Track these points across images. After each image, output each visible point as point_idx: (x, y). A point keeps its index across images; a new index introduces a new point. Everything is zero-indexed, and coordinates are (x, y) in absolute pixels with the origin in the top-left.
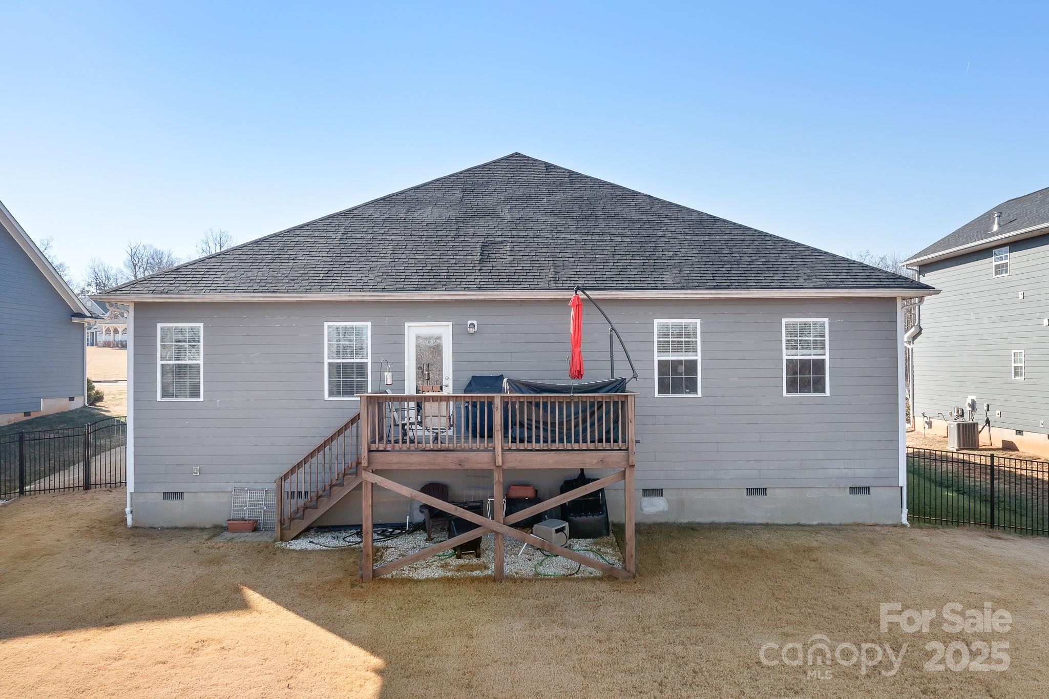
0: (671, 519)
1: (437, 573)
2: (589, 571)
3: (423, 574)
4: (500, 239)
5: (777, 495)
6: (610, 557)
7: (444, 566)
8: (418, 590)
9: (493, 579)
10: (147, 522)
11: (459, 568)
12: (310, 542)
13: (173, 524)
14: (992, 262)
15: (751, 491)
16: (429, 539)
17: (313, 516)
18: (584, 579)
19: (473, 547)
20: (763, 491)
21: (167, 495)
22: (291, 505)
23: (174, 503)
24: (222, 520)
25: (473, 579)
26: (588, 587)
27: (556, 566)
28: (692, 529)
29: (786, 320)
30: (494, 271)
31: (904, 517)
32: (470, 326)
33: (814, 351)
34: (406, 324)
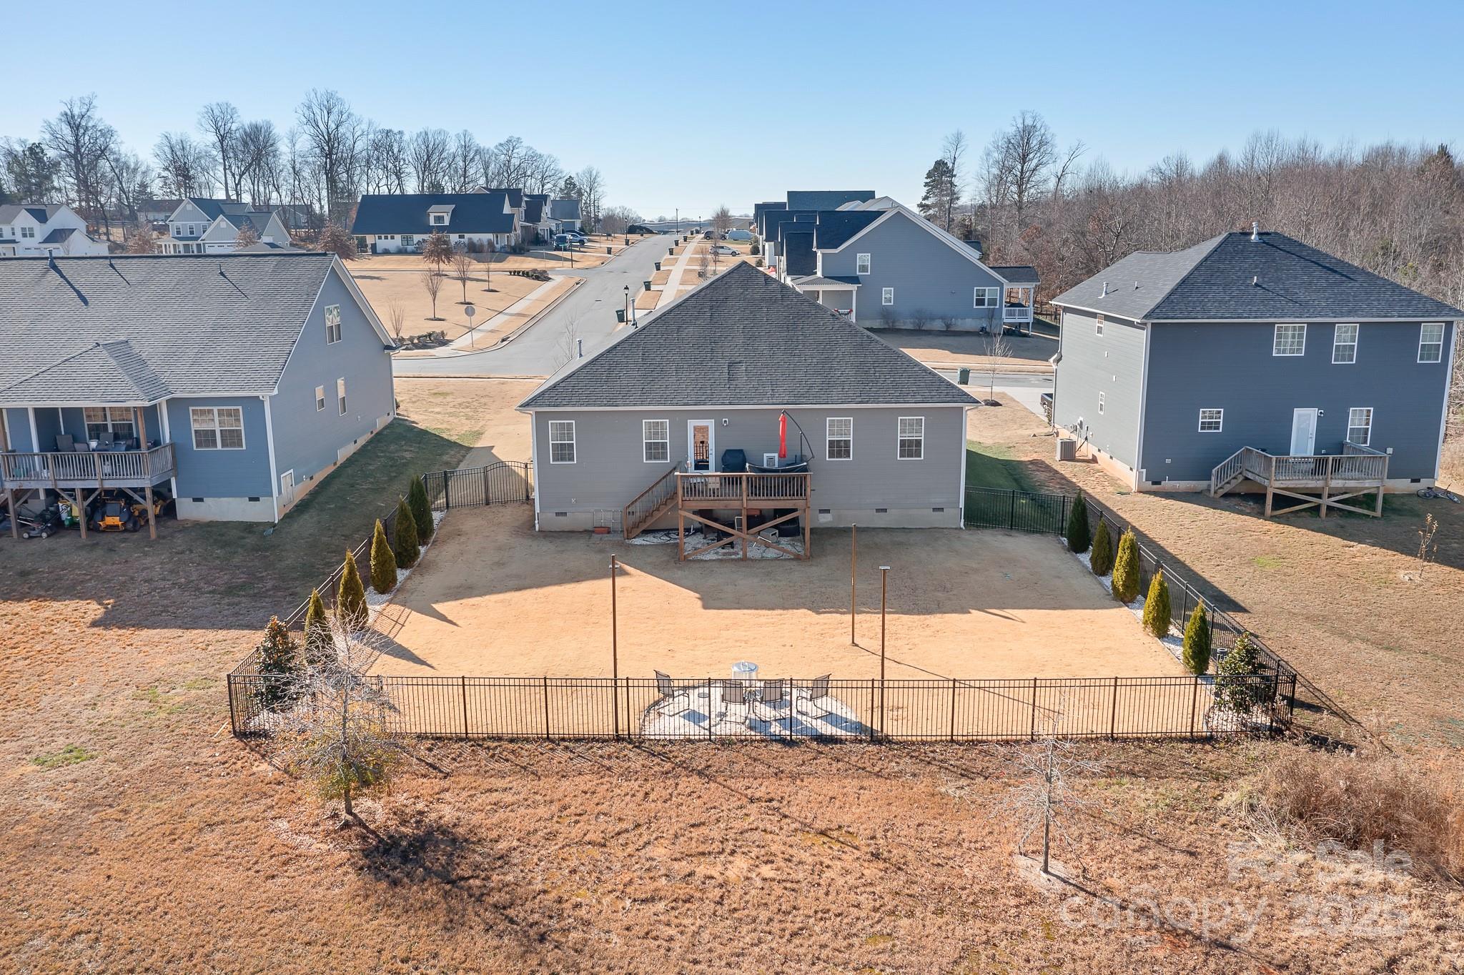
0: (834, 525)
1: (715, 557)
2: (787, 556)
3: (708, 557)
4: (738, 360)
5: (892, 512)
6: (799, 548)
7: (717, 553)
8: (707, 565)
9: (741, 560)
10: (546, 528)
11: (724, 554)
12: (645, 540)
13: (562, 530)
14: (1095, 323)
15: (878, 510)
16: (705, 538)
17: (645, 526)
18: (785, 560)
19: (731, 545)
20: (885, 510)
21: (557, 514)
22: (632, 519)
23: (560, 518)
24: (590, 527)
25: (732, 560)
26: (787, 563)
27: (771, 553)
28: (845, 531)
29: (900, 418)
30: (737, 389)
31: (962, 524)
32: (725, 422)
33: (915, 435)
34: (689, 421)
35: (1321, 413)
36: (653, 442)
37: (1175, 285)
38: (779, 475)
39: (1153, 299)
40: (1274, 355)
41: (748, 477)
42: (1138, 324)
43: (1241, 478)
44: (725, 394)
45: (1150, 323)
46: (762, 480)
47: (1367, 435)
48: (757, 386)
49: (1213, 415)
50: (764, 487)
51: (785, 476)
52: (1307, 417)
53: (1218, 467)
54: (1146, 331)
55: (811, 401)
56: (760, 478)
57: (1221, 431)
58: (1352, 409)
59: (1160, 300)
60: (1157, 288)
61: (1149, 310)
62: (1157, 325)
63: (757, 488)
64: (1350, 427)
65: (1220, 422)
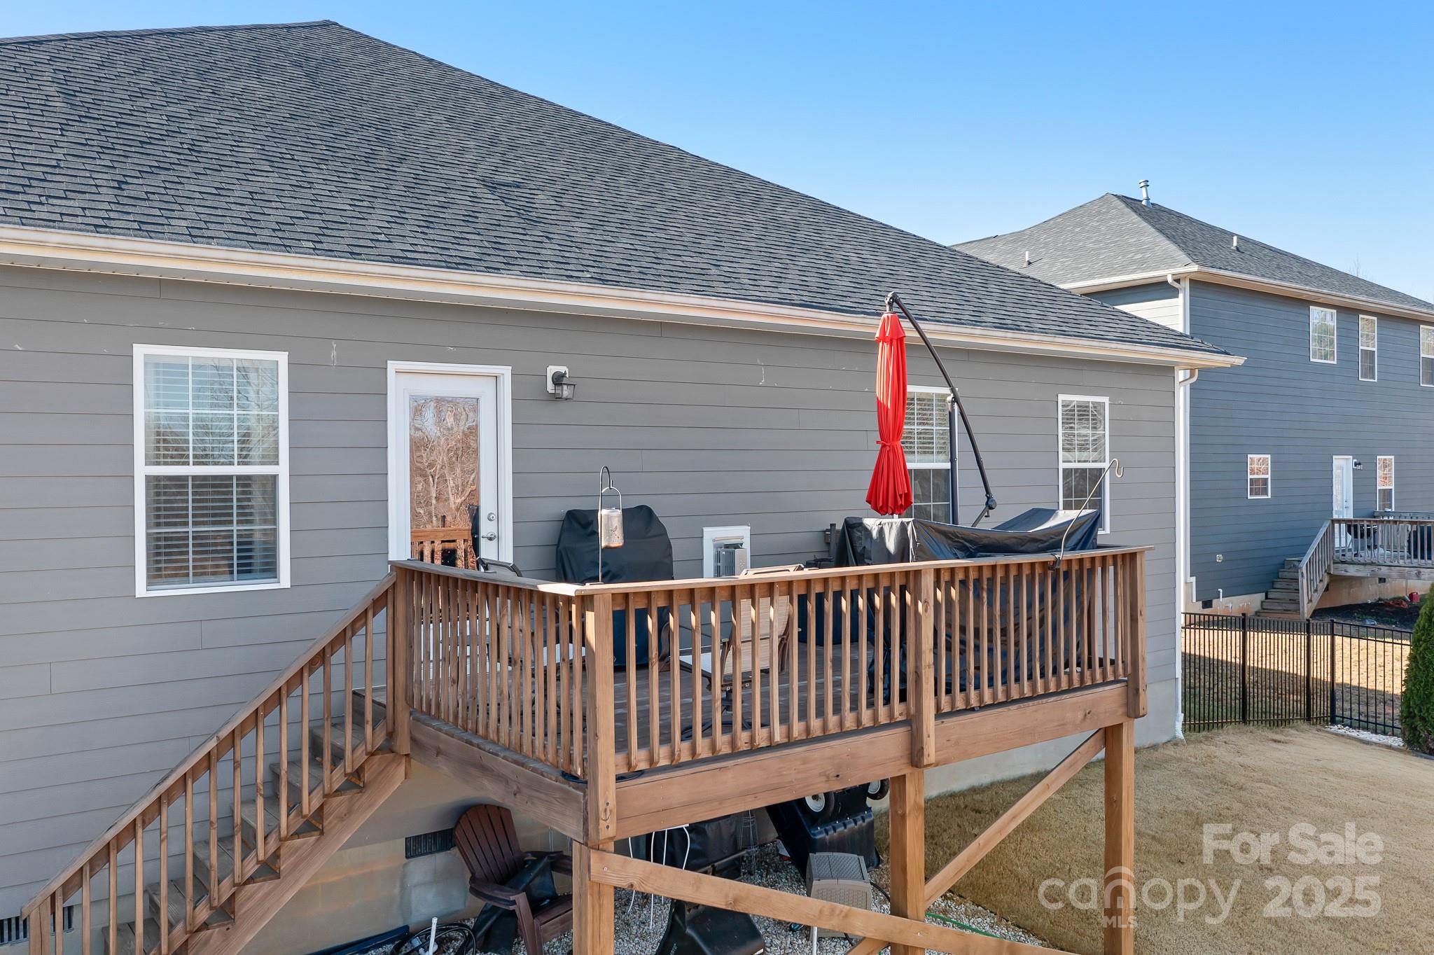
4: (504, 180)
29: (1062, 398)
30: (581, 245)
31: (1179, 726)
32: (558, 380)
33: (1093, 455)
34: (392, 366)
35: (1356, 464)
36: (195, 478)
37: (1158, 234)
38: (1044, 564)
39: (1137, 253)
40: (1312, 360)
41: (937, 584)
42: (1170, 280)
43: (1326, 580)
44: (549, 252)
45: (1192, 276)
46: (985, 595)
47: (1391, 501)
48: (648, 249)
49: (1259, 465)
50: (990, 631)
51: (1063, 568)
52: (1343, 467)
53: (1306, 560)
54: (1181, 295)
55: (871, 309)
56: (978, 582)
57: (1269, 497)
58: (1378, 457)
59: (1173, 247)
60: (1101, 248)
61: (1182, 256)
62: (1197, 284)
63: (963, 642)
64: (1378, 488)
65: (1267, 479)
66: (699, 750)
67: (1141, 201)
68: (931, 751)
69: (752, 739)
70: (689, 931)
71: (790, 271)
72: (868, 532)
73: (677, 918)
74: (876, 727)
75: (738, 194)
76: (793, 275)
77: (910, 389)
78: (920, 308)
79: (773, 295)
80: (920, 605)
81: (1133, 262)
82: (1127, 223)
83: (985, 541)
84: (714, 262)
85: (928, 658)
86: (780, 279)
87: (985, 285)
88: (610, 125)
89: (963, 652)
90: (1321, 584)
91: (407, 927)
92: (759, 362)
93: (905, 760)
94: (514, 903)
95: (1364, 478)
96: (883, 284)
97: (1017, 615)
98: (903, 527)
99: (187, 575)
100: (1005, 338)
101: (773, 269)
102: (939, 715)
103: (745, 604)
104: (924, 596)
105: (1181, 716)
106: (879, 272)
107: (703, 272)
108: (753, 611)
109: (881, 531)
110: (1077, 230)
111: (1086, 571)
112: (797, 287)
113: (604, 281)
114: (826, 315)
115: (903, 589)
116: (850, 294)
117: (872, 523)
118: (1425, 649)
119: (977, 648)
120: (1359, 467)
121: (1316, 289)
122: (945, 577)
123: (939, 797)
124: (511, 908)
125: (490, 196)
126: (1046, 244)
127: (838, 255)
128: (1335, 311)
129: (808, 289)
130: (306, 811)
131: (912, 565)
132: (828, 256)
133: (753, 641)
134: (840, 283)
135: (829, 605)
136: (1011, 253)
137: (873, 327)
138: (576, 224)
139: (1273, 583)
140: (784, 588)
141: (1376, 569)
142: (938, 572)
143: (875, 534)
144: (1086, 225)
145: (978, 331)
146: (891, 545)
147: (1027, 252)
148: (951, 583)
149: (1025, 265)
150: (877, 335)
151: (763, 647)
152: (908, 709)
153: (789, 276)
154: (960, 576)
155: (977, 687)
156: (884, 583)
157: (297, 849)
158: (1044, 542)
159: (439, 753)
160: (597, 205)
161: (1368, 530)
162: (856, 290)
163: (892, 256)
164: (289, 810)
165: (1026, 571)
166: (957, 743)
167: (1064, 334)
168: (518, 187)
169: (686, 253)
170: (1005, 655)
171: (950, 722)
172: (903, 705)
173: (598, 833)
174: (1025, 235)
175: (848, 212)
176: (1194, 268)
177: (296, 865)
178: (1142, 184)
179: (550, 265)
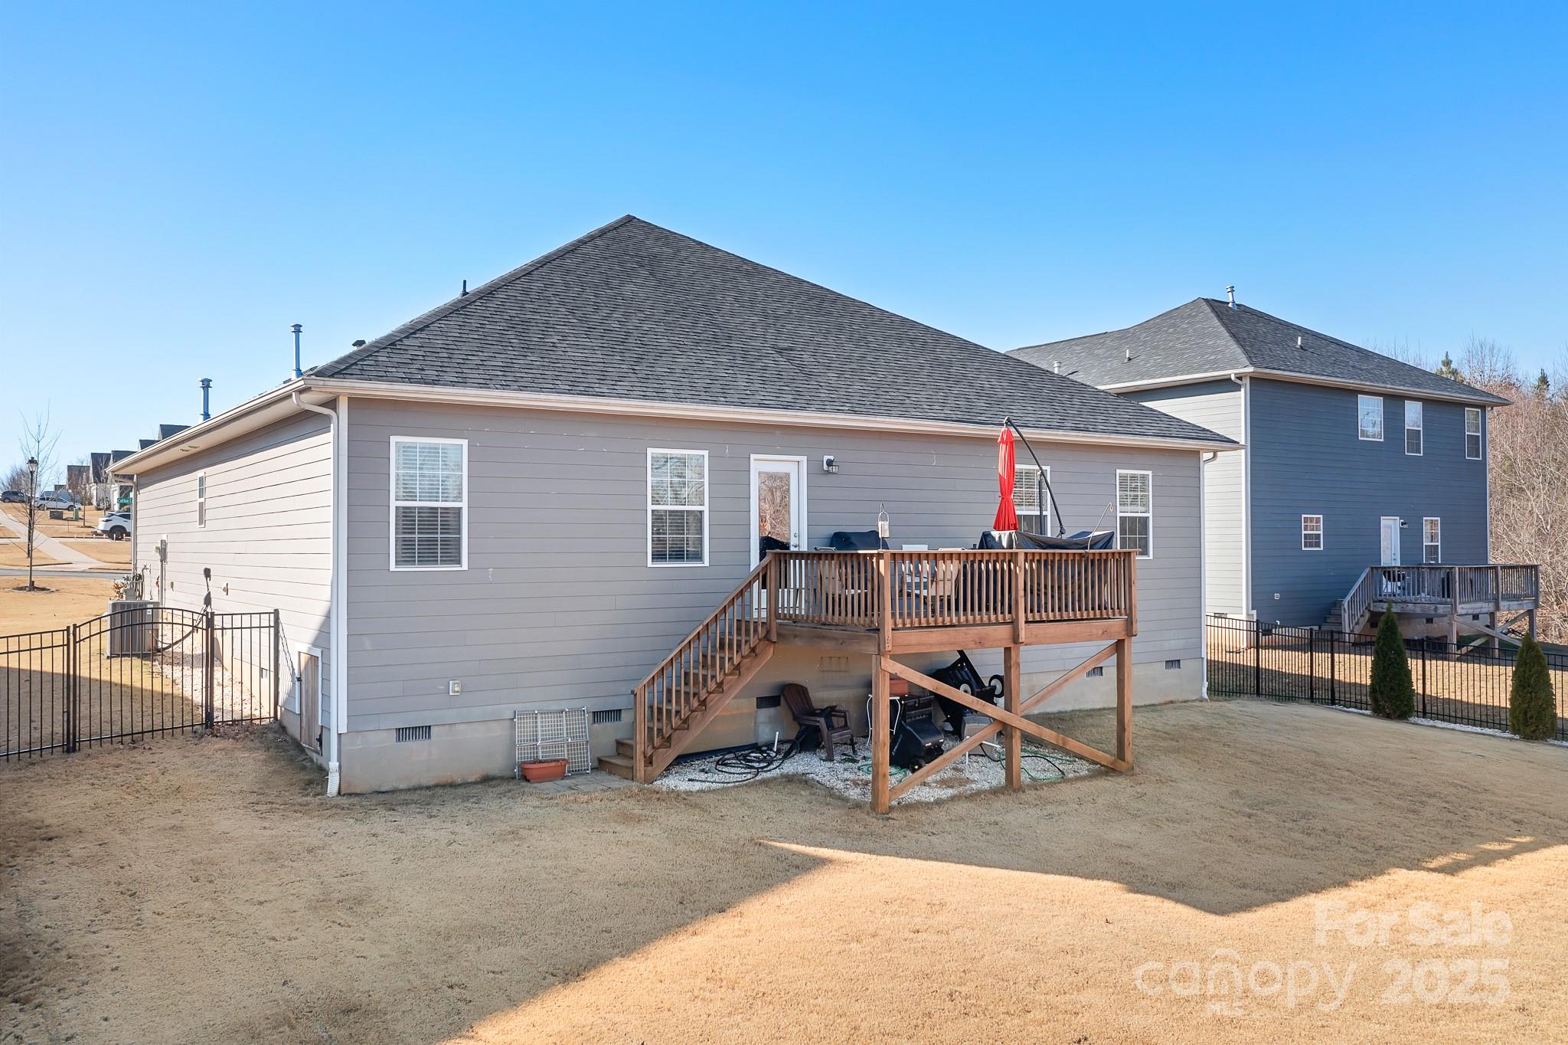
4: (783, 345)
12: (690, 780)
13: (414, 782)
21: (403, 733)
23: (416, 747)
29: (1118, 471)
30: (837, 389)
31: (1205, 690)
32: (830, 463)
33: (1140, 508)
34: (753, 456)
35: (1403, 524)
36: (670, 511)
37: (1229, 338)
38: (1081, 554)
39: (1212, 354)
40: (1360, 438)
41: (1026, 560)
42: (1233, 378)
43: (1367, 615)
44: (824, 395)
45: (1252, 375)
46: (1050, 567)
47: (1438, 555)
48: (870, 389)
49: (1314, 524)
50: (1052, 587)
51: (1091, 557)
52: (1390, 528)
53: (1348, 598)
54: (1243, 390)
55: (997, 421)
56: (1046, 562)
57: (1322, 549)
58: (1424, 518)
59: (1238, 350)
60: (1186, 349)
61: (1243, 358)
62: (1255, 380)
63: (1039, 590)
64: (1424, 544)
65: (1320, 535)
66: (922, 622)
67: (1228, 303)
68: (1023, 637)
69: (944, 620)
70: (908, 727)
71: (949, 398)
72: (994, 538)
73: (903, 722)
74: (998, 623)
75: (912, 340)
76: (951, 401)
77: (1017, 466)
78: (1026, 419)
79: (942, 415)
80: (1018, 568)
81: (1208, 362)
82: (1209, 327)
83: (1051, 543)
84: (906, 395)
85: (1021, 593)
86: (944, 404)
87: (1070, 400)
88: (822, 288)
89: (1038, 595)
90: (1362, 619)
91: (757, 744)
92: (932, 452)
93: (1011, 640)
94: (819, 722)
95: (1410, 536)
96: (1004, 403)
97: (1066, 580)
98: (1010, 535)
99: (666, 558)
100: (1078, 436)
101: (939, 397)
102: (1027, 622)
103: (941, 563)
104: (1019, 565)
105: (1206, 684)
106: (1002, 394)
107: (902, 402)
108: (944, 566)
109: (1000, 537)
110: (1171, 330)
111: (1103, 561)
112: (954, 409)
113: (855, 412)
114: (971, 426)
115: (1010, 561)
116: (984, 412)
117: (995, 534)
118: (1382, 645)
119: (1046, 594)
120: (1405, 526)
121: (1359, 382)
122: (1030, 557)
123: (1039, 714)
124: (818, 724)
125: (781, 359)
126: (1145, 342)
127: (977, 383)
128: (1382, 398)
129: (960, 410)
130: (735, 663)
131: (1014, 550)
132: (971, 386)
133: (944, 580)
134: (978, 404)
135: (976, 566)
136: (1116, 349)
137: (999, 431)
138: (829, 374)
139: (1325, 618)
140: (957, 557)
141: (1404, 605)
142: (1026, 554)
143: (997, 539)
144: (1178, 327)
145: (1061, 432)
146: (1005, 544)
147: (1128, 351)
148: (1032, 561)
149: (1126, 361)
150: (999, 440)
151: (948, 584)
152: (1012, 617)
153: (949, 402)
154: (1037, 558)
155: (1046, 611)
156: (1001, 558)
157: (730, 681)
158: (1081, 545)
159: (795, 636)
160: (836, 359)
161: (1399, 575)
162: (988, 409)
163: (1010, 381)
164: (737, 652)
165: (1071, 558)
166: (1036, 636)
167: (1117, 432)
168: (792, 350)
169: (891, 390)
170: (1060, 599)
171: (1032, 626)
172: (1010, 615)
173: (885, 648)
174: (1129, 332)
175: (983, 348)
176: (1251, 369)
177: (729, 688)
178: (1229, 290)
179: (827, 403)
